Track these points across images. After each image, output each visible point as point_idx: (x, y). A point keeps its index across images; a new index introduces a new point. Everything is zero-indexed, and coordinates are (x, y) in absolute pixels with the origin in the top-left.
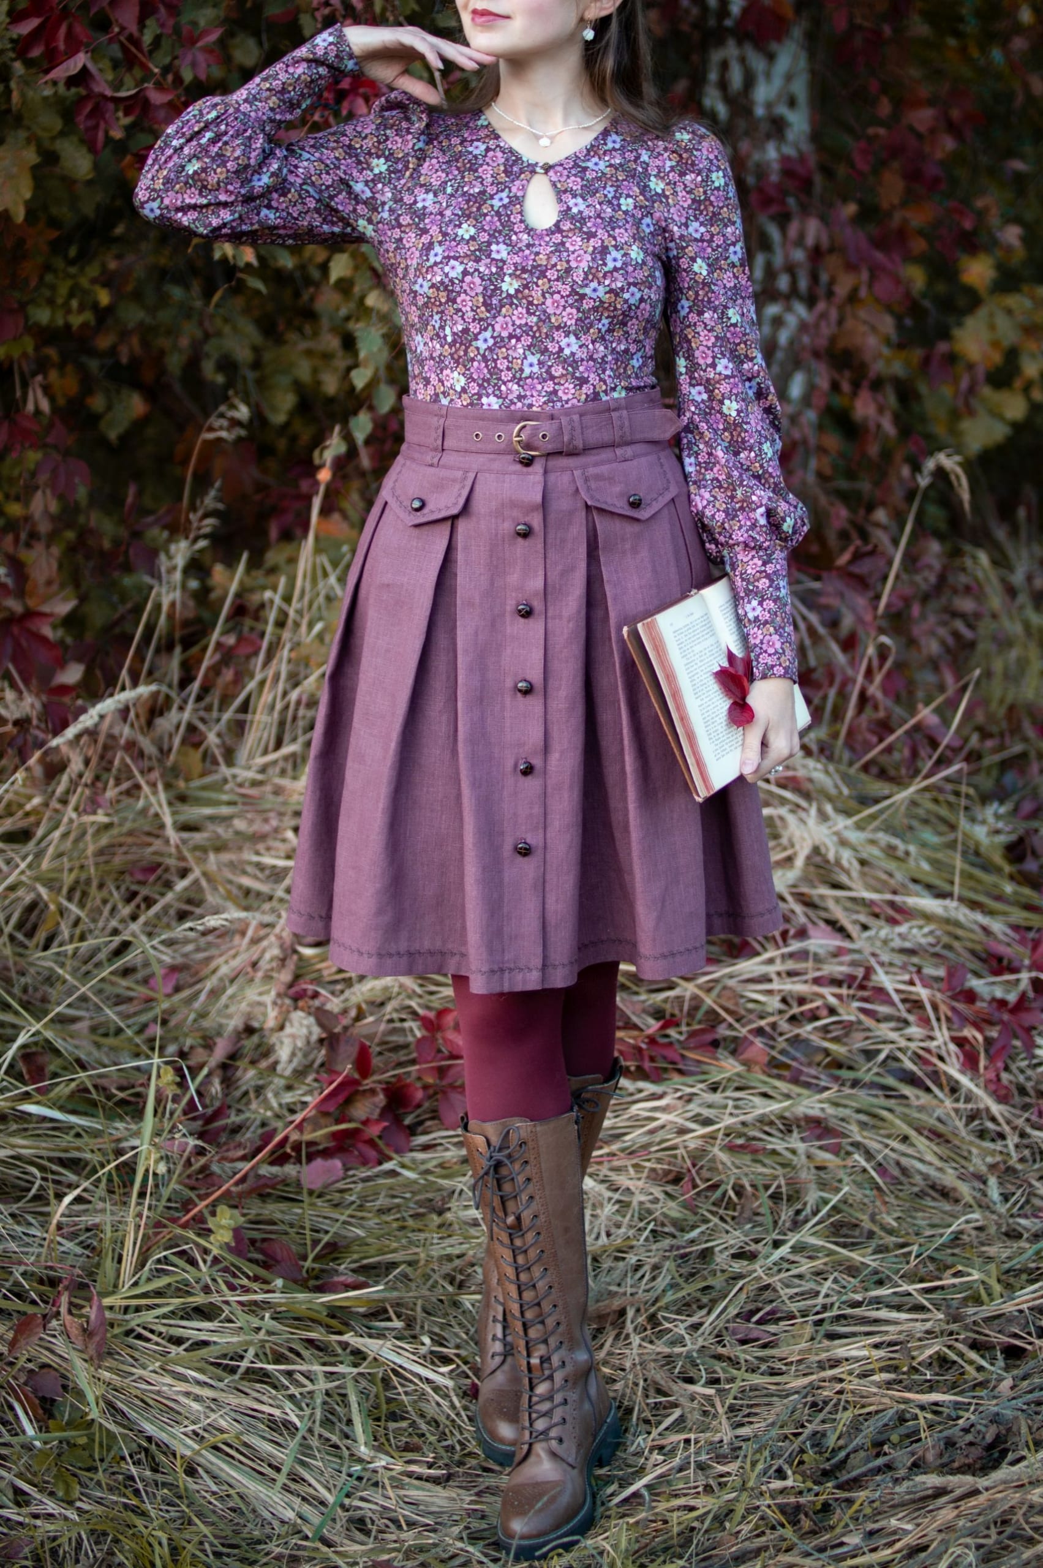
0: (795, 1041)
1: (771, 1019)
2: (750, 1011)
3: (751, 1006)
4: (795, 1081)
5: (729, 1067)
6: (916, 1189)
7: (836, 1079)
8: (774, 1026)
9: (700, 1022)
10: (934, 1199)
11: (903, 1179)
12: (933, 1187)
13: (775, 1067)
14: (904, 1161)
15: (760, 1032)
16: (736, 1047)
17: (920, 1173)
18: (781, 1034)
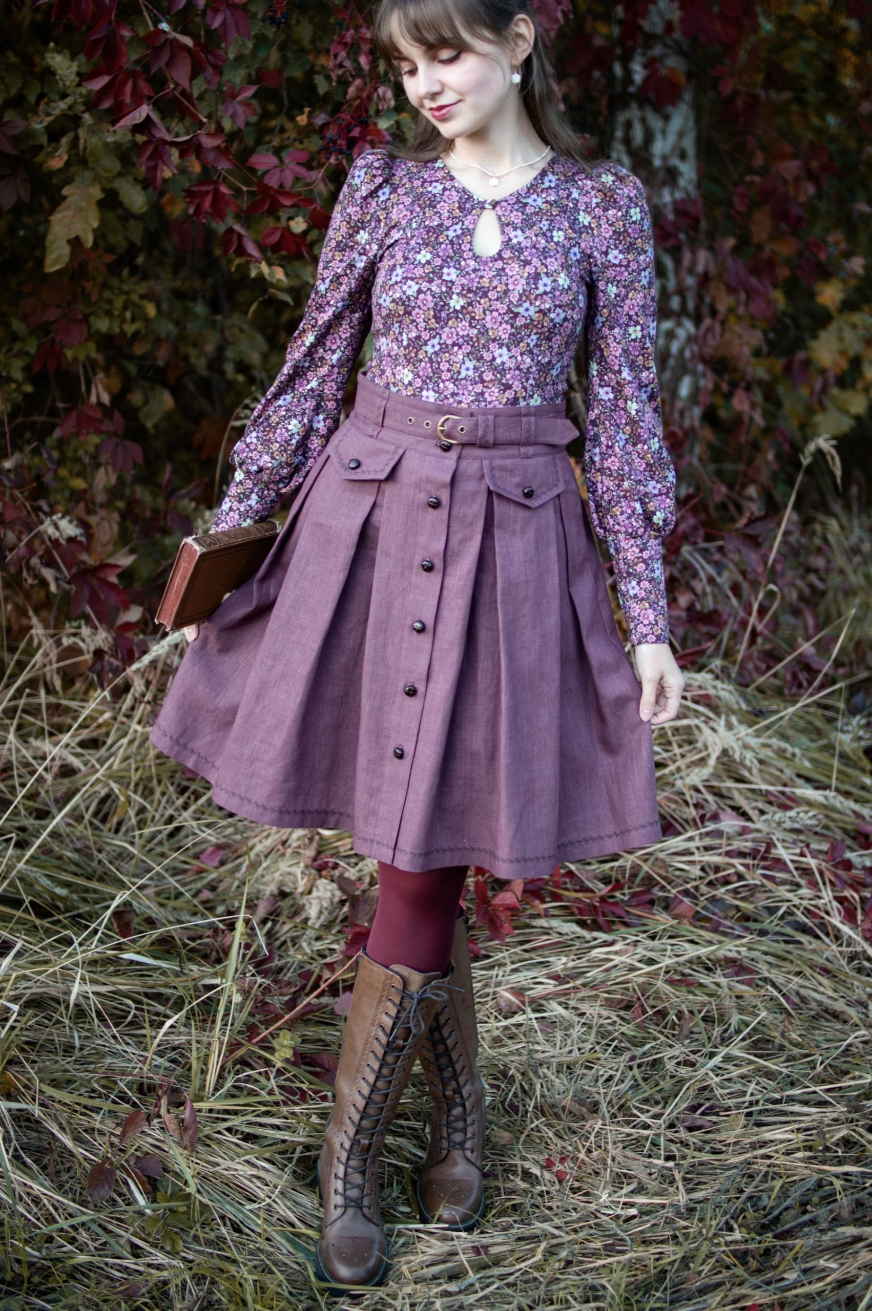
0: (713, 900)
1: (694, 883)
2: (678, 877)
3: (677, 873)
4: (715, 930)
5: (663, 920)
6: (813, 1013)
7: (747, 929)
8: (696, 888)
9: (638, 886)
10: (827, 1020)
11: (802, 1005)
12: (826, 1011)
13: (698, 919)
14: (803, 992)
15: (686, 893)
16: (667, 905)
17: (816, 1001)
18: (702, 895)
